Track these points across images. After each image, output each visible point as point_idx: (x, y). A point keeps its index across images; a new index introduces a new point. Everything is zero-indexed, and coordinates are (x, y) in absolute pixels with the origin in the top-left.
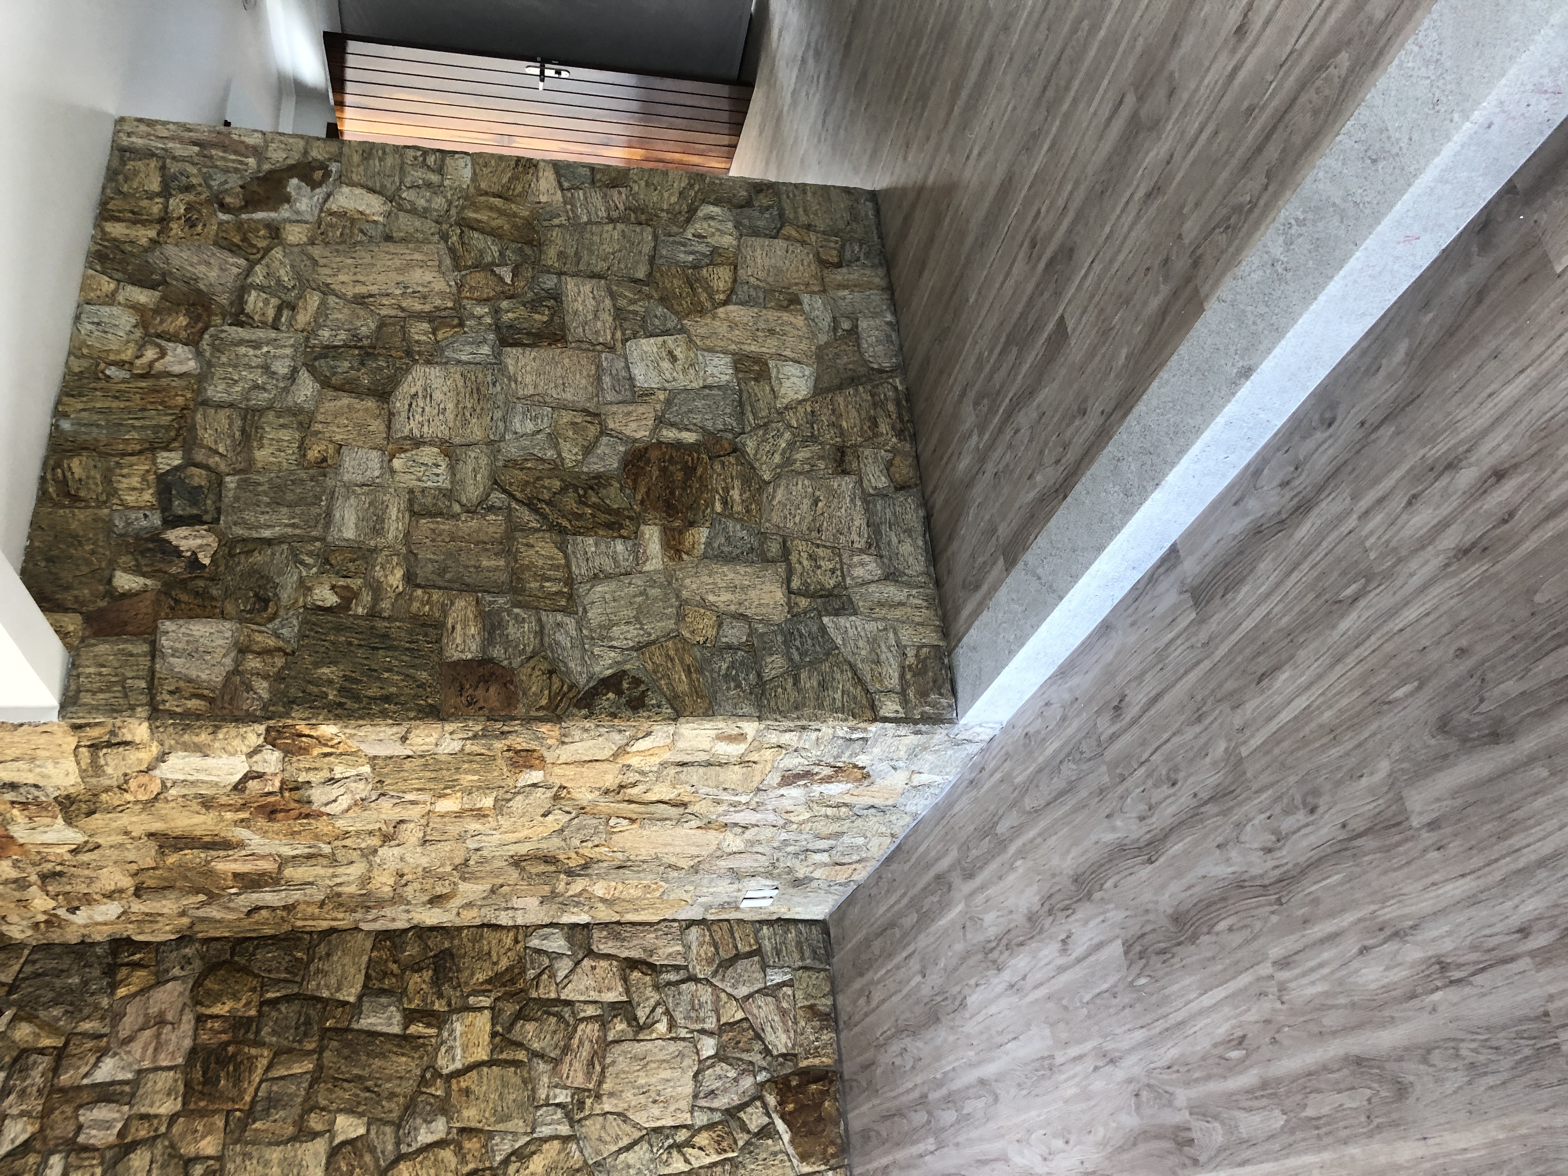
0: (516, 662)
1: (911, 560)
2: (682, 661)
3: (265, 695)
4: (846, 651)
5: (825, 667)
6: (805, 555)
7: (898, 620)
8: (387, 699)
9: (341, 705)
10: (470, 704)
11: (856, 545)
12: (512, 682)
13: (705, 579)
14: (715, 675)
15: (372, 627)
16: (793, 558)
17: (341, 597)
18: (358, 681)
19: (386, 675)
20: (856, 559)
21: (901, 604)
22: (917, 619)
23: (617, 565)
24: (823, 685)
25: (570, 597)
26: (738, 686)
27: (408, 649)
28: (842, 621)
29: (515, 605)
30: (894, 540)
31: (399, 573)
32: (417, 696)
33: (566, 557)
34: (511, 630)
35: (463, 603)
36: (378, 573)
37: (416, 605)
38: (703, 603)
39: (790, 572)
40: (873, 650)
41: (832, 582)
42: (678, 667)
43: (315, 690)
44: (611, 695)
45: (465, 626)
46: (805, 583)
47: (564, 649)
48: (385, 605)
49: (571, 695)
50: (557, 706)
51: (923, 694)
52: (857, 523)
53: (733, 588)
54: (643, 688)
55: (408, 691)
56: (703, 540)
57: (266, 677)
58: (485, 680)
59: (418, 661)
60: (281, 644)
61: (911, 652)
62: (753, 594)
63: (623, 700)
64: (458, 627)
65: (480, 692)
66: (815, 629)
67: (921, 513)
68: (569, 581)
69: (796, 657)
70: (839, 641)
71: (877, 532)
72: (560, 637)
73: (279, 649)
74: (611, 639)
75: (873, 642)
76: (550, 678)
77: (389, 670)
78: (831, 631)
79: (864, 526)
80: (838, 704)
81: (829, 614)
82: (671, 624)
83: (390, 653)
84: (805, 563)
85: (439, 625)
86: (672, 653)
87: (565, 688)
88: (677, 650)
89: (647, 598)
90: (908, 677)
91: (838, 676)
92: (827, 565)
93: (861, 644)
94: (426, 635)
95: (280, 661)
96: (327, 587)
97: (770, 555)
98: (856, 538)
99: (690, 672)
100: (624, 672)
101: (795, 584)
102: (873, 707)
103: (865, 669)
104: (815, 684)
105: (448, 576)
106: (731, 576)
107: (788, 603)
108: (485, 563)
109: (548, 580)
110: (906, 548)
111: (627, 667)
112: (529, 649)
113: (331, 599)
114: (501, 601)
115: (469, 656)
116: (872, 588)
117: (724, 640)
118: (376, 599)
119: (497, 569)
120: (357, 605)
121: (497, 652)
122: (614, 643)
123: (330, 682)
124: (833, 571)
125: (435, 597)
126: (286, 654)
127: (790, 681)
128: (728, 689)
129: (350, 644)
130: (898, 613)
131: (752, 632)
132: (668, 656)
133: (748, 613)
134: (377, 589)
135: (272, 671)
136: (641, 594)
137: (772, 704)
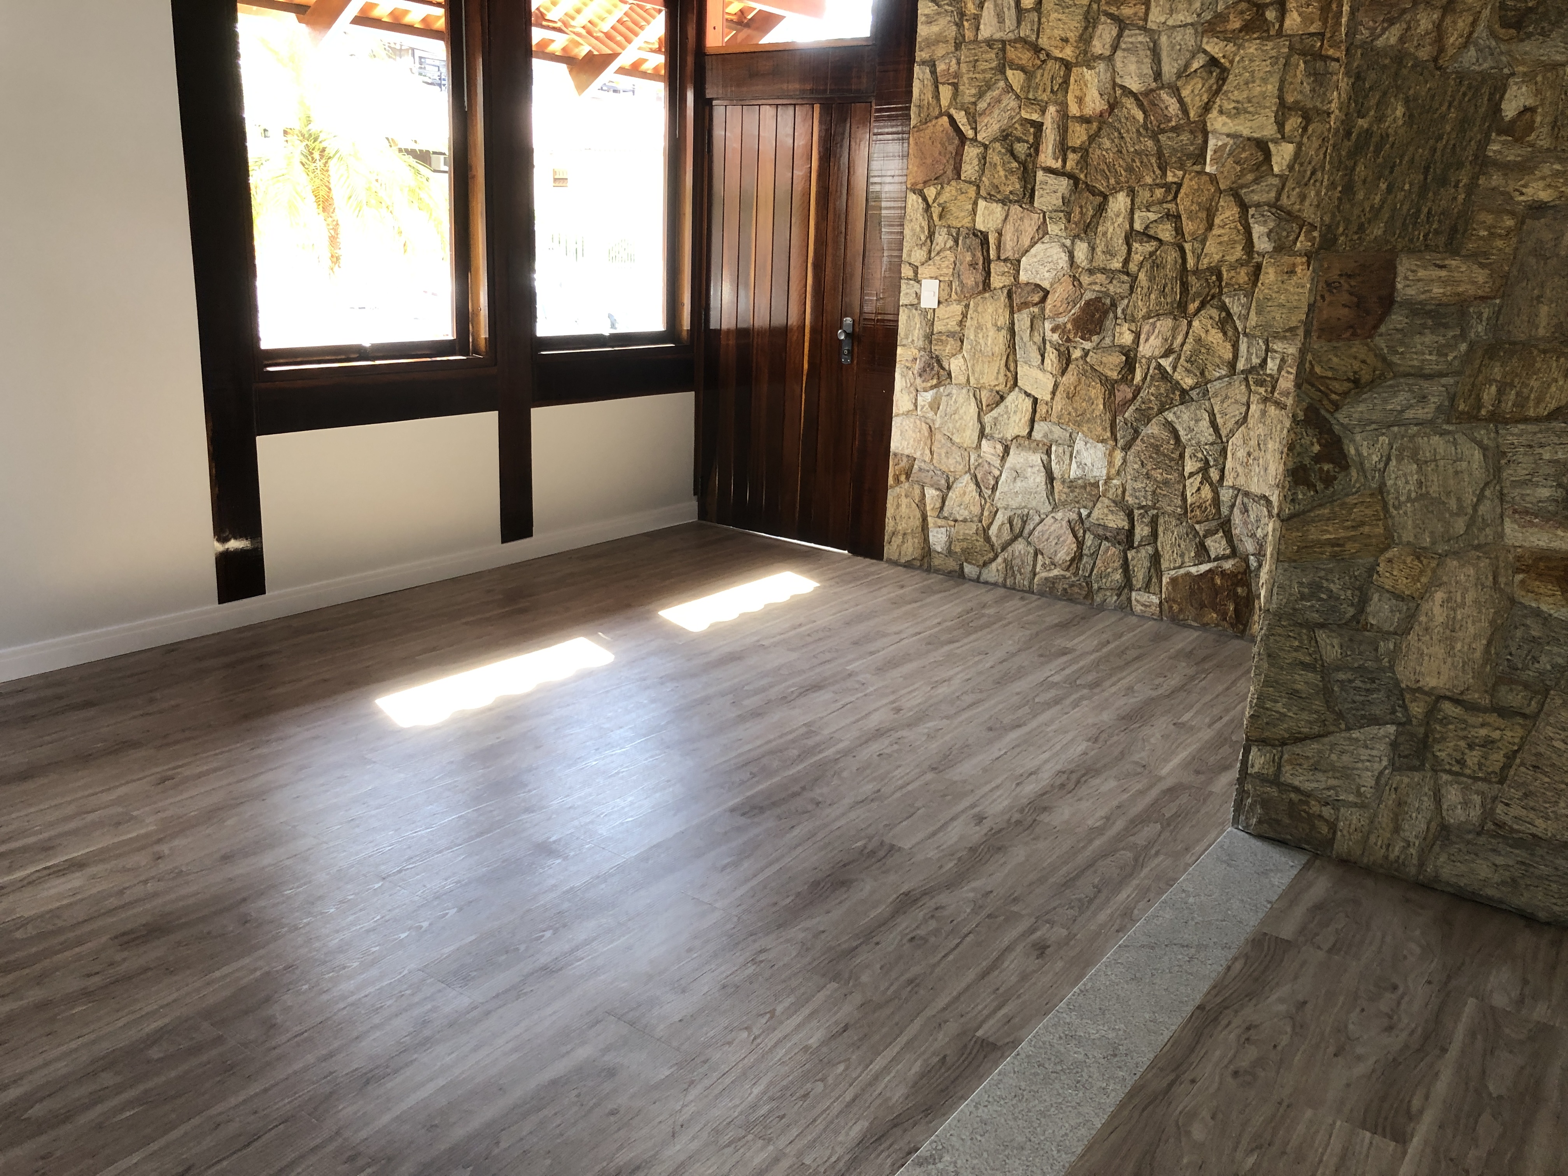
0: (1380, 342)
1: (1462, 868)
2: (1349, 539)
3: (1380, 43)
4: (1339, 738)
5: (1318, 704)
6: (1496, 735)
7: (1375, 815)
8: (1349, 189)
9: (1348, 134)
10: (1328, 284)
11: (1500, 809)
12: (1354, 335)
13: (1470, 596)
14: (1322, 574)
15: (1460, 165)
16: (1493, 718)
17: (1513, 121)
18: (1377, 152)
19: (1383, 186)
20: (1477, 799)
21: (1397, 829)
22: (1373, 839)
23: (1515, 484)
24: (1294, 694)
25: (1472, 417)
26: (1303, 597)
27: (1419, 211)
28: (1381, 748)
29: (1471, 345)
30: (1500, 860)
31: (1545, 196)
32: (1347, 221)
33: (1537, 420)
34: (1428, 338)
35: (1481, 280)
36: (1546, 169)
37: (1489, 219)
38: (1436, 583)
39: (1472, 708)
40: (1334, 769)
41: (1442, 755)
42: (1342, 534)
43: (1373, 102)
44: (1317, 448)
45: (1444, 282)
46: (1445, 721)
47: (1385, 401)
48: (1496, 179)
49: (1325, 402)
50: (1313, 385)
51: (1265, 803)
52: (1539, 822)
53: (1452, 627)
54: (1320, 486)
55: (1356, 211)
56: (1544, 608)
57: (1402, 40)
58: (1359, 305)
59: (1398, 224)
60: (1451, 51)
61: (1327, 812)
62: (1439, 650)
63: (1307, 461)
64: (1443, 273)
65: (1345, 297)
66: (1377, 711)
67: (1542, 915)
68: (1497, 419)
69: (1341, 676)
70: (1355, 734)
71: (1519, 843)
72: (1402, 398)
73: (1441, 50)
74: (1400, 459)
75: (1345, 773)
76: (1348, 380)
77: (1389, 190)
78: (1374, 730)
79: (1534, 830)
80: (1268, 705)
81: (1398, 734)
82: (1408, 536)
83: (1415, 189)
84: (1483, 732)
85: (1453, 248)
86: (1366, 529)
87: (1334, 396)
88: (1369, 536)
89: (1452, 514)
90: (1293, 795)
91: (1305, 716)
92: (1473, 758)
93: (1345, 758)
94: (1437, 232)
95: (1424, 54)
96: (1530, 102)
97: (1503, 689)
98: (1516, 811)
99: (1333, 546)
100: (1346, 468)
101: (1448, 708)
102: (1263, 742)
103: (1311, 749)
104: (1298, 687)
105: (1532, 261)
106: (1472, 630)
107: (1419, 690)
108: (1544, 310)
109: (1500, 392)
110: (1483, 870)
111: (1354, 473)
112: (1396, 359)
113: (1510, 109)
114: (1480, 328)
115: (1399, 286)
116: (1428, 803)
117: (1376, 597)
118: (1507, 168)
119: (1532, 323)
120: (1504, 143)
121: (1397, 319)
122: (1393, 463)
123: (1380, 119)
124: (1461, 762)
125: (1499, 243)
126: (1435, 60)
127: (1307, 659)
128: (1301, 584)
129: (1440, 138)
130: (1385, 818)
131: (1386, 635)
132: (1362, 524)
133: (1412, 637)
134: (1523, 168)
135: (1409, 47)
136: (1461, 508)
137: (1279, 630)
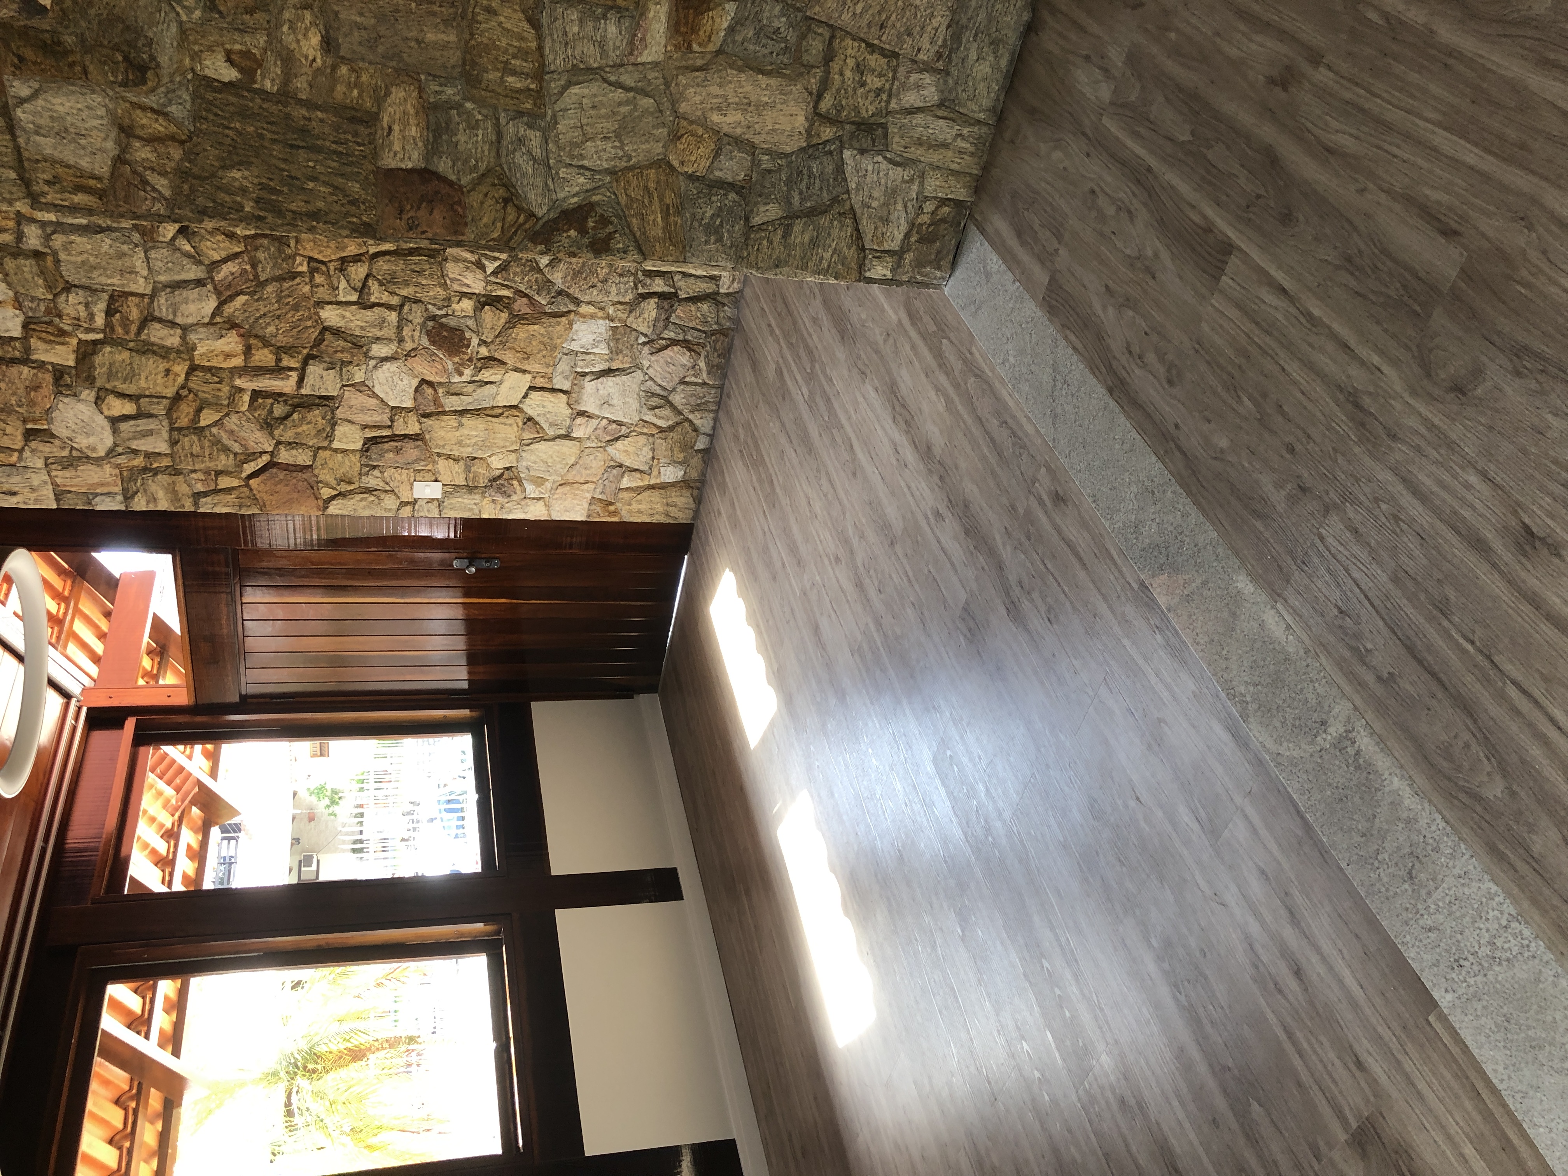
0: (465, 180)
1: (981, 86)
2: (661, 200)
3: (167, 193)
4: (856, 200)
5: (824, 221)
6: (851, 62)
7: (931, 164)
8: (315, 215)
9: (260, 218)
10: (410, 229)
11: (922, 56)
12: (459, 203)
13: (715, 90)
14: (696, 224)
15: (288, 116)
16: (835, 66)
17: (241, 70)
18: (276, 192)
19: (311, 185)
20: (914, 77)
21: (945, 145)
22: (954, 166)
23: (604, 53)
24: (814, 243)
25: (539, 96)
26: (719, 240)
27: (335, 152)
28: (867, 163)
29: (467, 99)
30: (973, 55)
31: (315, 39)
32: (347, 214)
33: (540, 38)
34: (461, 137)
35: (402, 94)
36: (289, 39)
37: (340, 88)
38: (703, 122)
39: (825, 83)
40: (886, 204)
41: (872, 109)
42: (656, 206)
43: (227, 198)
44: (573, 233)
45: (405, 125)
46: (839, 108)
47: (524, 175)
48: (300, 84)
49: (527, 226)
50: (511, 238)
51: (919, 264)
52: (935, 22)
53: (745, 105)
54: (610, 228)
55: (337, 208)
56: (725, 25)
57: (163, 174)
58: (430, 201)
59: (349, 169)
60: (173, 129)
61: (929, 207)
62: (769, 116)
63: (586, 241)
64: (396, 128)
65: (422, 213)
66: (829, 169)
67: (1026, 17)
68: (540, 73)
69: (796, 199)
70: (853, 185)
71: (957, 38)
72: (520, 159)
73: (173, 138)
74: (582, 157)
75: (892, 194)
76: (504, 208)
77: (314, 179)
78: (849, 169)
79: (943, 28)
80: (825, 264)
81: (851, 147)
82: (658, 148)
83: (312, 156)
84: (848, 74)
85: (371, 119)
86: (652, 185)
87: (522, 219)
88: (658, 183)
89: (635, 109)
90: (913, 239)
91: (835, 232)
92: (873, 82)
93: (876, 194)
94: (356, 134)
95: (176, 153)
96: (220, 57)
97: (806, 58)
98: (925, 43)
99: (668, 214)
100: (591, 206)
101: (826, 104)
102: (861, 267)
103: (867, 226)
104: (807, 239)
105: (381, 49)
106: (748, 88)
107: (808, 131)
108: (430, 37)
109: (514, 73)
110: (984, 69)
111: (595, 198)
112: (483, 166)
113: (229, 74)
114: (450, 91)
115: (410, 165)
116: (919, 119)
117: (718, 173)
118: (288, 76)
119: (445, 46)
120: (263, 77)
121: (443, 166)
122: (585, 163)
123: (244, 191)
124: (879, 92)
125: (364, 78)
126: (182, 143)
127: (780, 232)
128: (707, 242)
129: (261, 137)
130: (934, 157)
131: (755, 163)
132: (646, 188)
133: (756, 140)
134: (288, 59)
135: (170, 166)
136: (627, 102)
137: (752, 258)
